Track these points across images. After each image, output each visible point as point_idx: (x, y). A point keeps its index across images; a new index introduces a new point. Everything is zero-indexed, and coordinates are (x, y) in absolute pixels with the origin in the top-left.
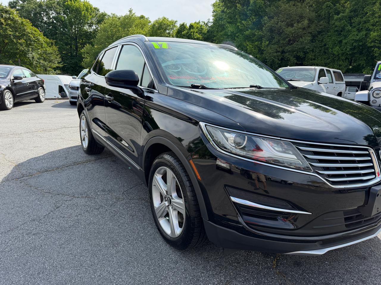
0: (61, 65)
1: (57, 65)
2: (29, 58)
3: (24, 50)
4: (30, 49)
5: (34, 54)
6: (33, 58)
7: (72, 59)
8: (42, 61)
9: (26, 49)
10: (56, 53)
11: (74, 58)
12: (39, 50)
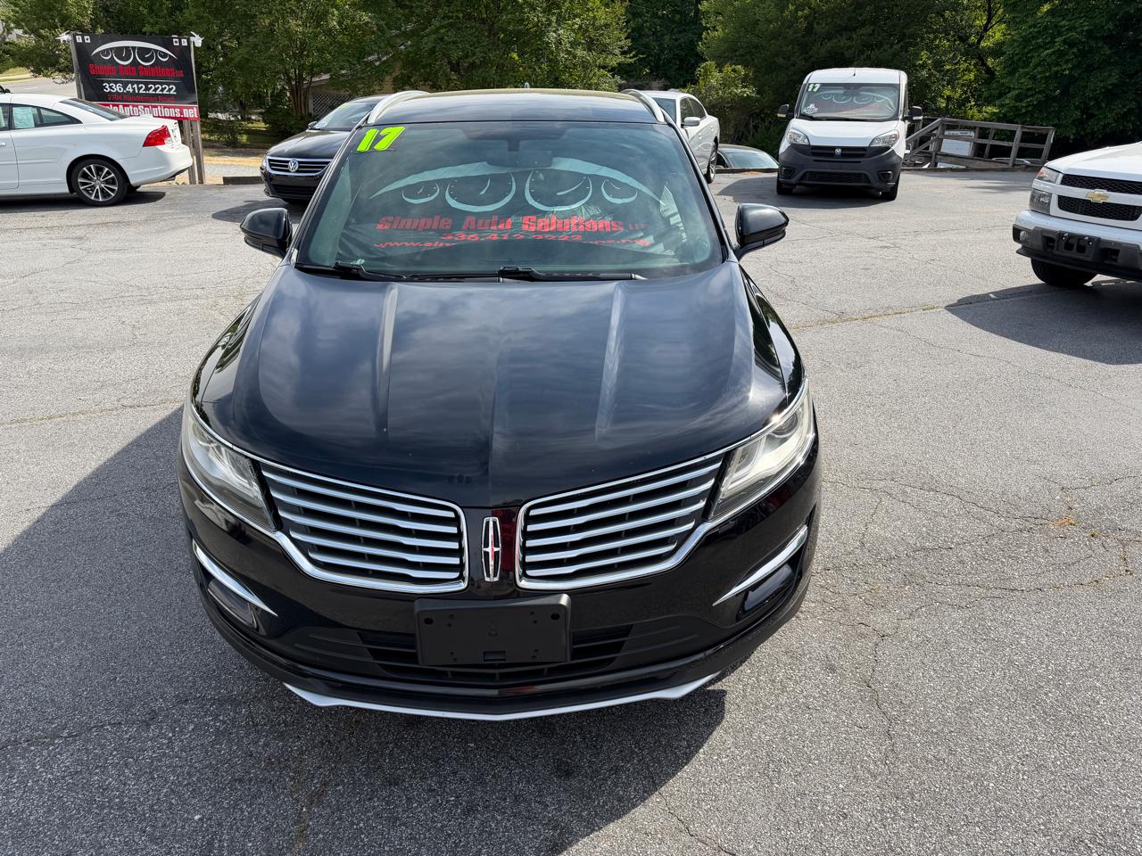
0: (630, 58)
1: (621, 59)
2: (548, 43)
3: (539, 21)
4: (554, 19)
5: (561, 32)
6: (559, 42)
7: (680, 32)
8: (580, 52)
9: (544, 19)
10: (620, 22)
11: (687, 28)
12: (577, 19)
